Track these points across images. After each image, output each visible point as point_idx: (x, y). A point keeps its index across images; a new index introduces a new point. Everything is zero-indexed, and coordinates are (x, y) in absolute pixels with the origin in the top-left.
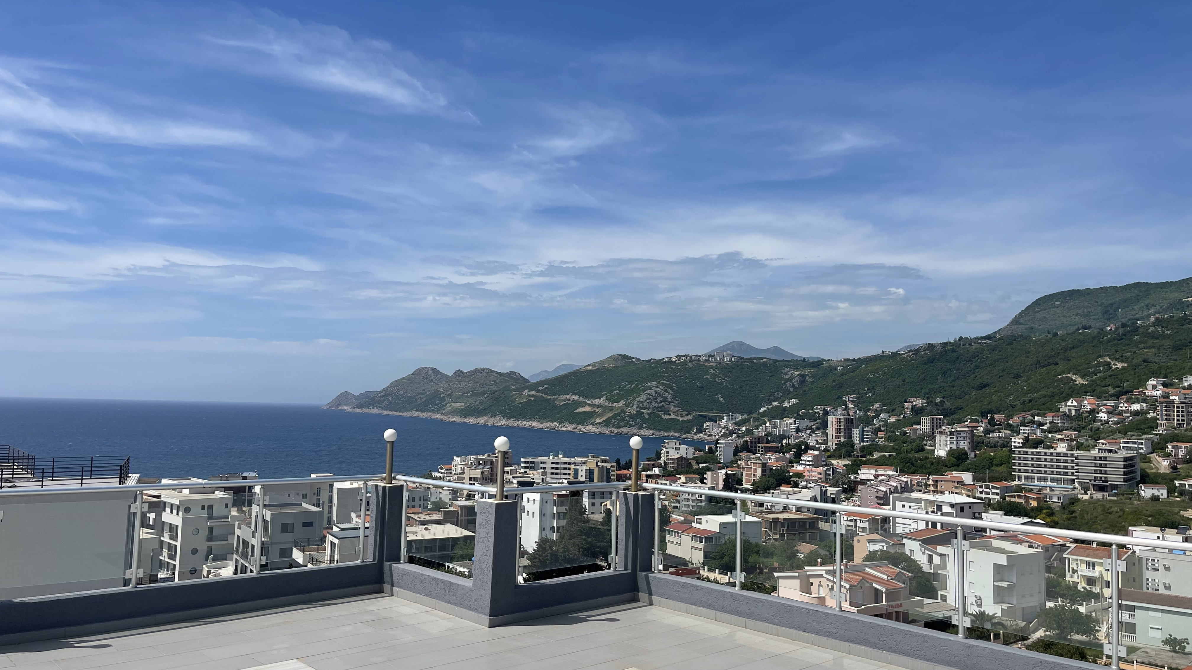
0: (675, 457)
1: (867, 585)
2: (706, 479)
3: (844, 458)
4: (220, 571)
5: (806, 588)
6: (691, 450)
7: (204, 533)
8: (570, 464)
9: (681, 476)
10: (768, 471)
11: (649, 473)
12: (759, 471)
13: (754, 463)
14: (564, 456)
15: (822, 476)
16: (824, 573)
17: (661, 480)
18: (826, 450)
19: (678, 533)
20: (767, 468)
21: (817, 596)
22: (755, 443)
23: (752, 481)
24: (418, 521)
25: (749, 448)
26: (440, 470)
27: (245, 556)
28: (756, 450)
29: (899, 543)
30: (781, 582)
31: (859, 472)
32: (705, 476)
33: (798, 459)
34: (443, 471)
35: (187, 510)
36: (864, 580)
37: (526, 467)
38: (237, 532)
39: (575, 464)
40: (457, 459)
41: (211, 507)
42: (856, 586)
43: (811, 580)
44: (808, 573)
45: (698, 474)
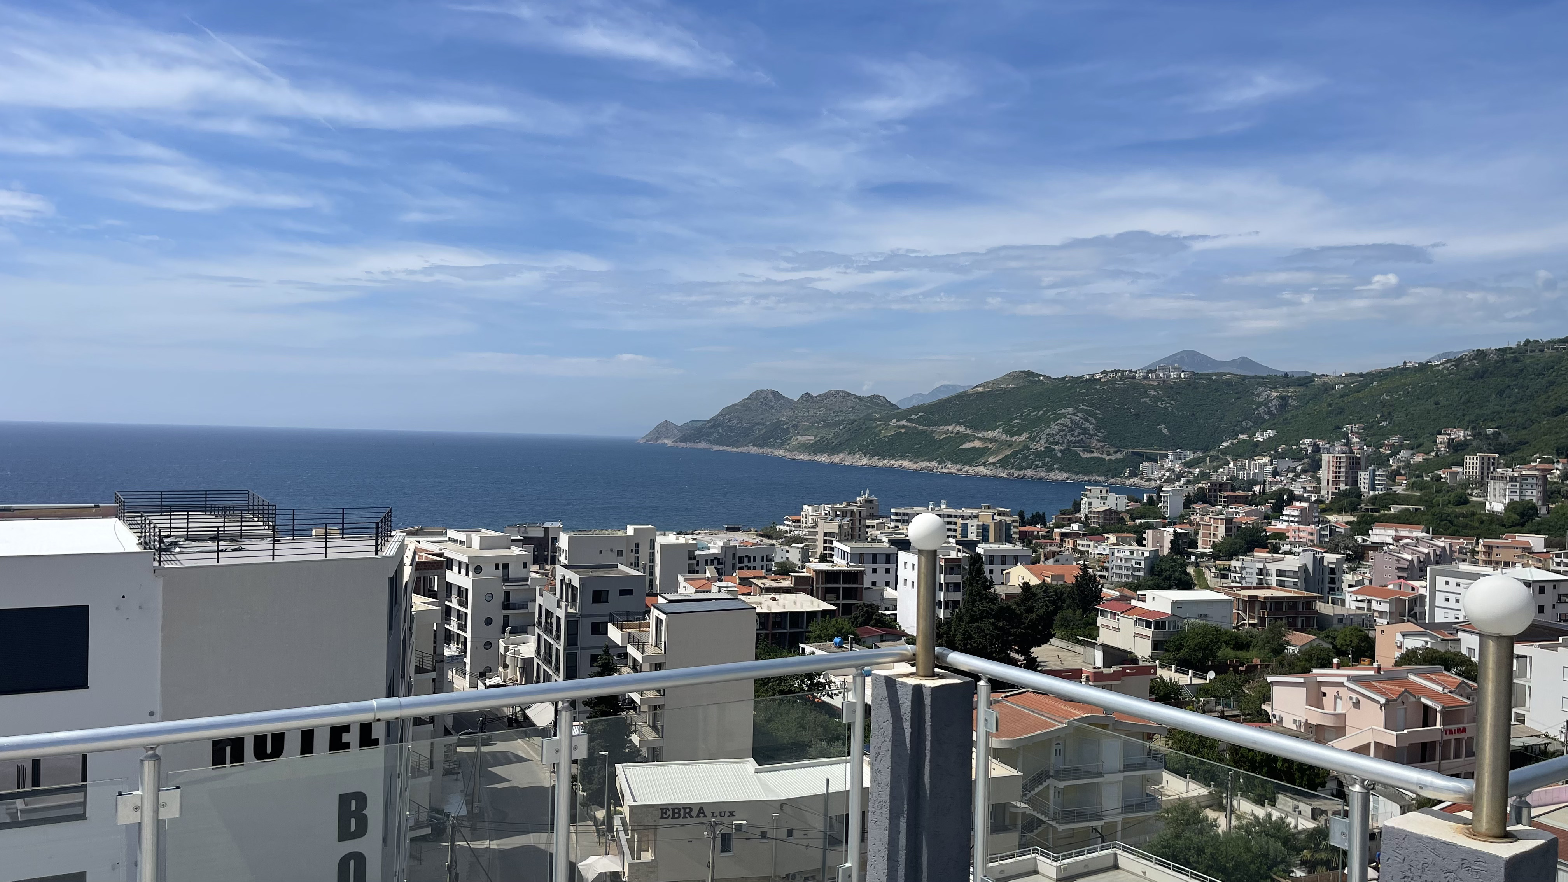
0: (1100, 510)
1: (1412, 699)
2: (1145, 539)
3: (1346, 512)
4: (519, 648)
5: (1316, 698)
6: (1123, 500)
7: (499, 598)
8: (956, 517)
9: (1110, 535)
10: (1234, 530)
11: (1064, 530)
12: (1222, 529)
13: (1214, 519)
14: (948, 507)
15: (1315, 538)
16: (1344, 680)
17: (1081, 540)
18: (1319, 501)
19: (1115, 614)
20: (1233, 526)
21: (1333, 712)
22: (1215, 491)
23: (1211, 543)
24: (763, 589)
25: (1207, 498)
26: (785, 522)
27: (548, 630)
28: (1216, 501)
29: (1452, 638)
30: (1276, 691)
31: (1370, 532)
32: (1144, 535)
33: (1278, 514)
34: (789, 523)
35: (478, 570)
36: (1408, 692)
37: (897, 521)
38: (539, 600)
39: (962, 517)
40: (807, 508)
41: (506, 566)
42: (1395, 700)
43: (1324, 689)
44: (1319, 679)
45: (1134, 532)
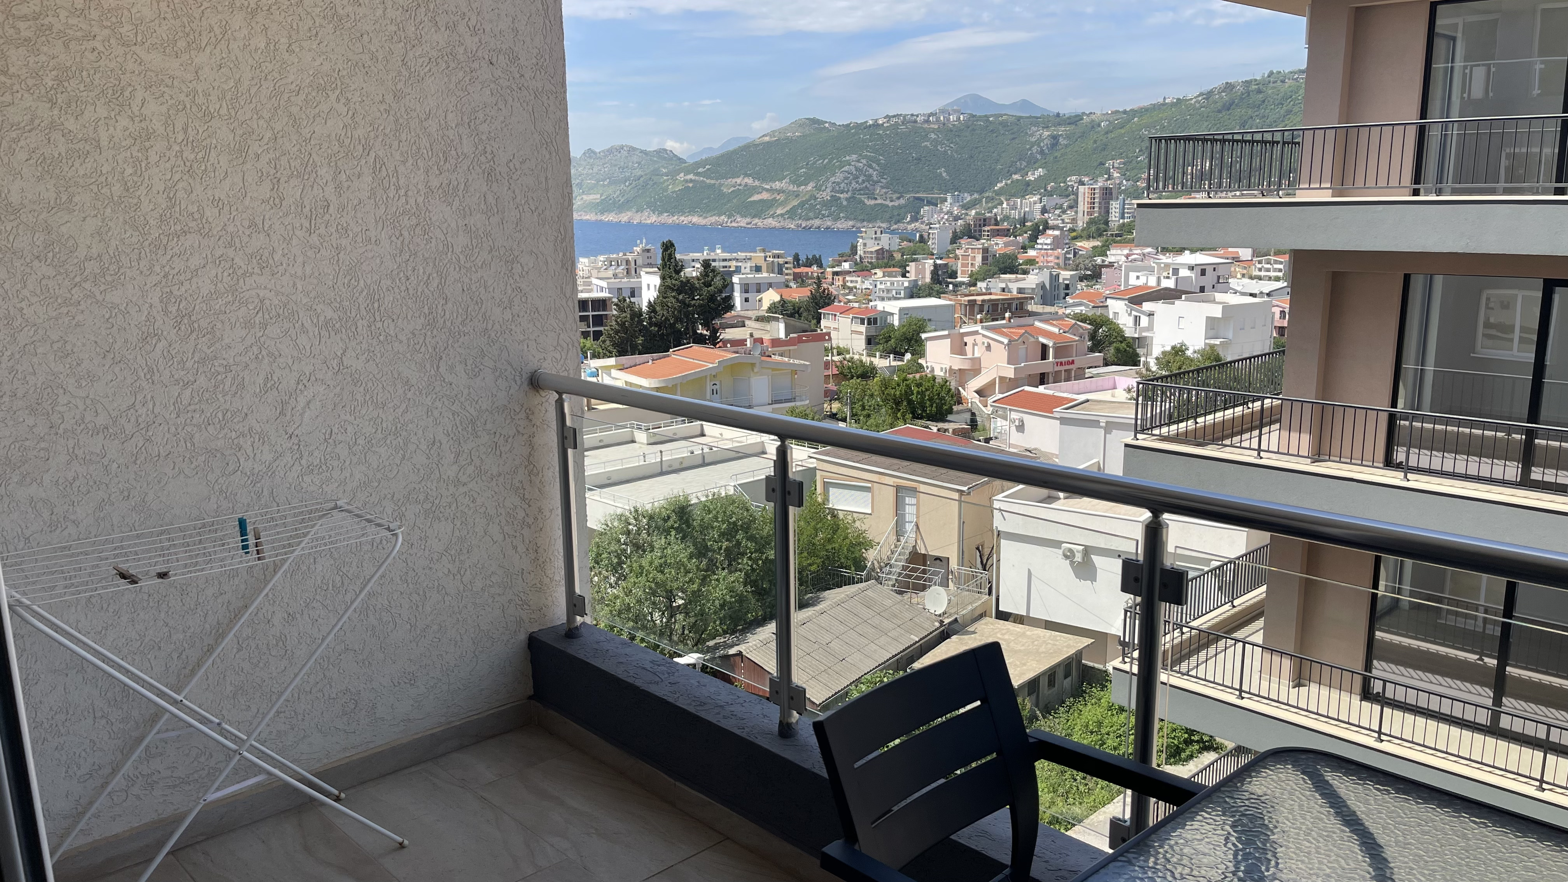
1: (1032, 339)
2: (909, 272)
3: (1093, 238)
5: (959, 348)
6: (896, 240)
10: (990, 259)
12: (979, 258)
15: (1061, 261)
16: (979, 328)
17: (850, 277)
20: (989, 256)
21: (971, 357)
25: (971, 233)
28: (980, 235)
30: (930, 347)
31: (1108, 252)
33: (1033, 243)
36: (1028, 333)
39: (737, 260)
42: (1017, 340)
43: (966, 339)
44: (963, 331)
45: (900, 267)
